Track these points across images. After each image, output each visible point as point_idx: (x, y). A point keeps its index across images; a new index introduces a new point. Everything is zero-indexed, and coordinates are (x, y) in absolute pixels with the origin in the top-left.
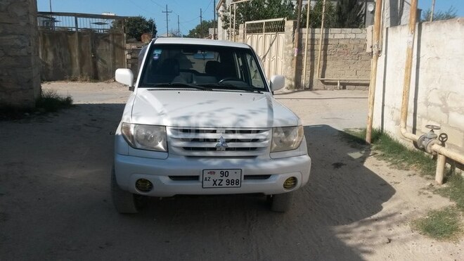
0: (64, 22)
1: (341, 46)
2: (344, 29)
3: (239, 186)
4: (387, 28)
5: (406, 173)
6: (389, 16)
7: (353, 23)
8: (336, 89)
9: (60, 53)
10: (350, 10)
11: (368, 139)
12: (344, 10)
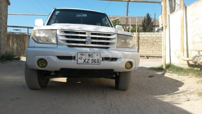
0: (23, 31)
1: (145, 40)
2: (146, 33)
3: (99, 63)
4: (169, 15)
5: (188, 77)
6: (169, 10)
7: (150, 30)
8: (144, 59)
9: (20, 44)
10: (148, 25)
11: (164, 67)
12: (145, 25)
